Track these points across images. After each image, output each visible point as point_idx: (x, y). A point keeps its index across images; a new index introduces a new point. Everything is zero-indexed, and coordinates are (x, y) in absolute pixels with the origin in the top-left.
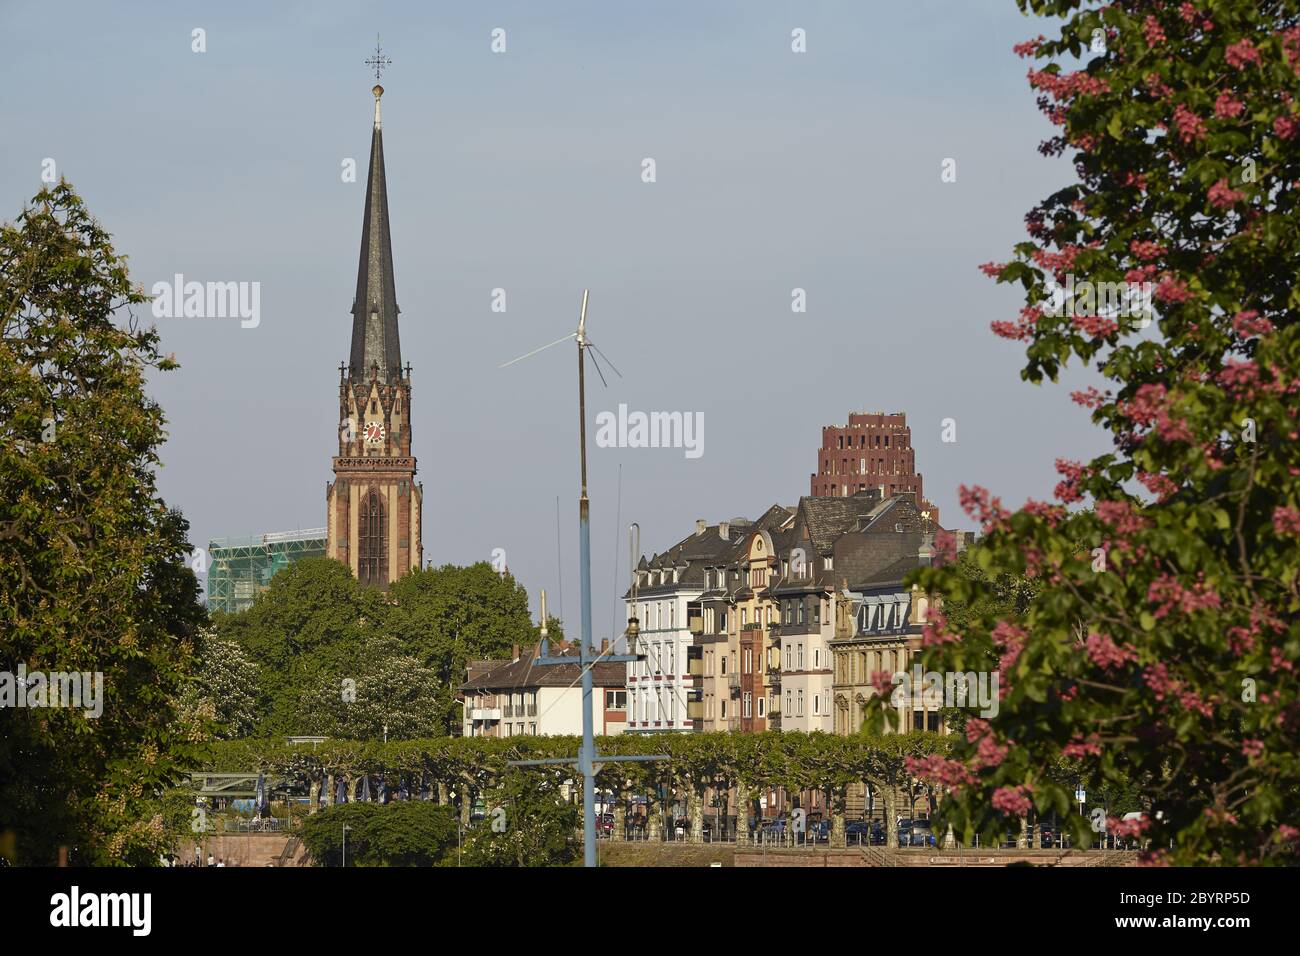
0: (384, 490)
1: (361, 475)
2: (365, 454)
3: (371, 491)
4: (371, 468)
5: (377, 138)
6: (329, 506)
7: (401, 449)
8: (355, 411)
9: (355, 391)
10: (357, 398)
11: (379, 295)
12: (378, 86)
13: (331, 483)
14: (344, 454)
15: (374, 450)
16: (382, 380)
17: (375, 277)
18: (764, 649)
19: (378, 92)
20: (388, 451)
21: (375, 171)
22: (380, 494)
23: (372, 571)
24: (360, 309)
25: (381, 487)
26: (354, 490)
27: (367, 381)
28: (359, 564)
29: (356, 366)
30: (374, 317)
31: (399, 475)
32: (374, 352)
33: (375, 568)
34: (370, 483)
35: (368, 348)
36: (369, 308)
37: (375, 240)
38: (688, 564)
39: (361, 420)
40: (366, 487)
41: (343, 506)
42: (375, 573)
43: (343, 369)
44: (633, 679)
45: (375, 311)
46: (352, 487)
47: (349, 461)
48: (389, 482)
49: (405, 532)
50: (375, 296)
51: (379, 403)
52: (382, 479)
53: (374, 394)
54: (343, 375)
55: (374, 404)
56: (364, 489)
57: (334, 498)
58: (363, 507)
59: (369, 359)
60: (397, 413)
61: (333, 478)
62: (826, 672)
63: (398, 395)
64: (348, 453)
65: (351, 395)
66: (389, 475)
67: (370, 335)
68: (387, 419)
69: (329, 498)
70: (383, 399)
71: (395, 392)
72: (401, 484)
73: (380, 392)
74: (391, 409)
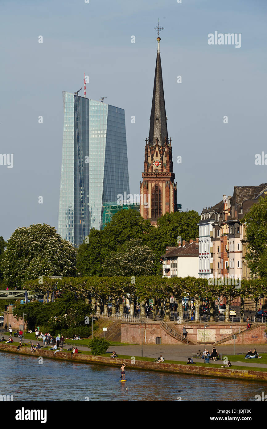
0: (160, 184)
1: (152, 179)
2: (154, 171)
3: (156, 185)
4: (156, 176)
5: (158, 57)
6: (141, 190)
7: (167, 169)
8: (150, 156)
9: (150, 149)
10: (151, 151)
11: (159, 113)
12: (159, 38)
13: (141, 182)
14: (146, 171)
15: (157, 170)
16: (160, 144)
17: (157, 107)
18: (227, 243)
19: (158, 40)
20: (162, 170)
21: (158, 68)
22: (159, 186)
23: (157, 214)
24: (153, 119)
25: (160, 183)
26: (150, 184)
27: (154, 144)
28: (152, 212)
29: (151, 139)
30: (157, 121)
31: (166, 179)
32: (157, 134)
33: (157, 213)
34: (155, 182)
35: (155, 133)
36: (155, 118)
37: (157, 94)
38: (214, 211)
39: (152, 159)
40: (154, 183)
41: (145, 190)
42: (157, 215)
43: (147, 141)
44: (200, 254)
45: (157, 119)
46: (149, 183)
47: (148, 174)
48: (162, 181)
49: (168, 200)
50: (158, 114)
51: (159, 153)
52: (160, 180)
53: (157, 149)
54: (147, 143)
55: (157, 153)
56: (153, 184)
57: (143, 187)
58: (153, 191)
59: (155, 137)
60: (165, 156)
61: (142, 180)
62: (241, 252)
63: (166, 150)
64: (148, 171)
65: (149, 150)
66: (162, 179)
67: (156, 128)
68: (162, 159)
69: (141, 187)
70: (160, 151)
71: (165, 149)
72: (167, 182)
73: (159, 149)
74: (163, 155)
